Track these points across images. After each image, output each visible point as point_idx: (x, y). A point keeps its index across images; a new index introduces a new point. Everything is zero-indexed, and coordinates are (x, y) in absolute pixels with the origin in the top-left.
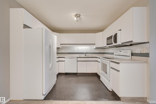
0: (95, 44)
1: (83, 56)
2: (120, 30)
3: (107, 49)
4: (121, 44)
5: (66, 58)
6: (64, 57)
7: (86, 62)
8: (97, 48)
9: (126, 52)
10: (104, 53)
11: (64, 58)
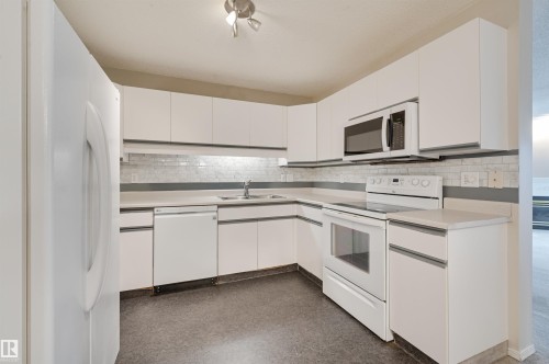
0: (285, 149)
1: (237, 196)
2: (415, 100)
3: (328, 168)
4: (417, 154)
5: (163, 210)
6: (151, 209)
7: (255, 223)
8: (292, 165)
9: (425, 183)
10: (312, 185)
11: (150, 214)
